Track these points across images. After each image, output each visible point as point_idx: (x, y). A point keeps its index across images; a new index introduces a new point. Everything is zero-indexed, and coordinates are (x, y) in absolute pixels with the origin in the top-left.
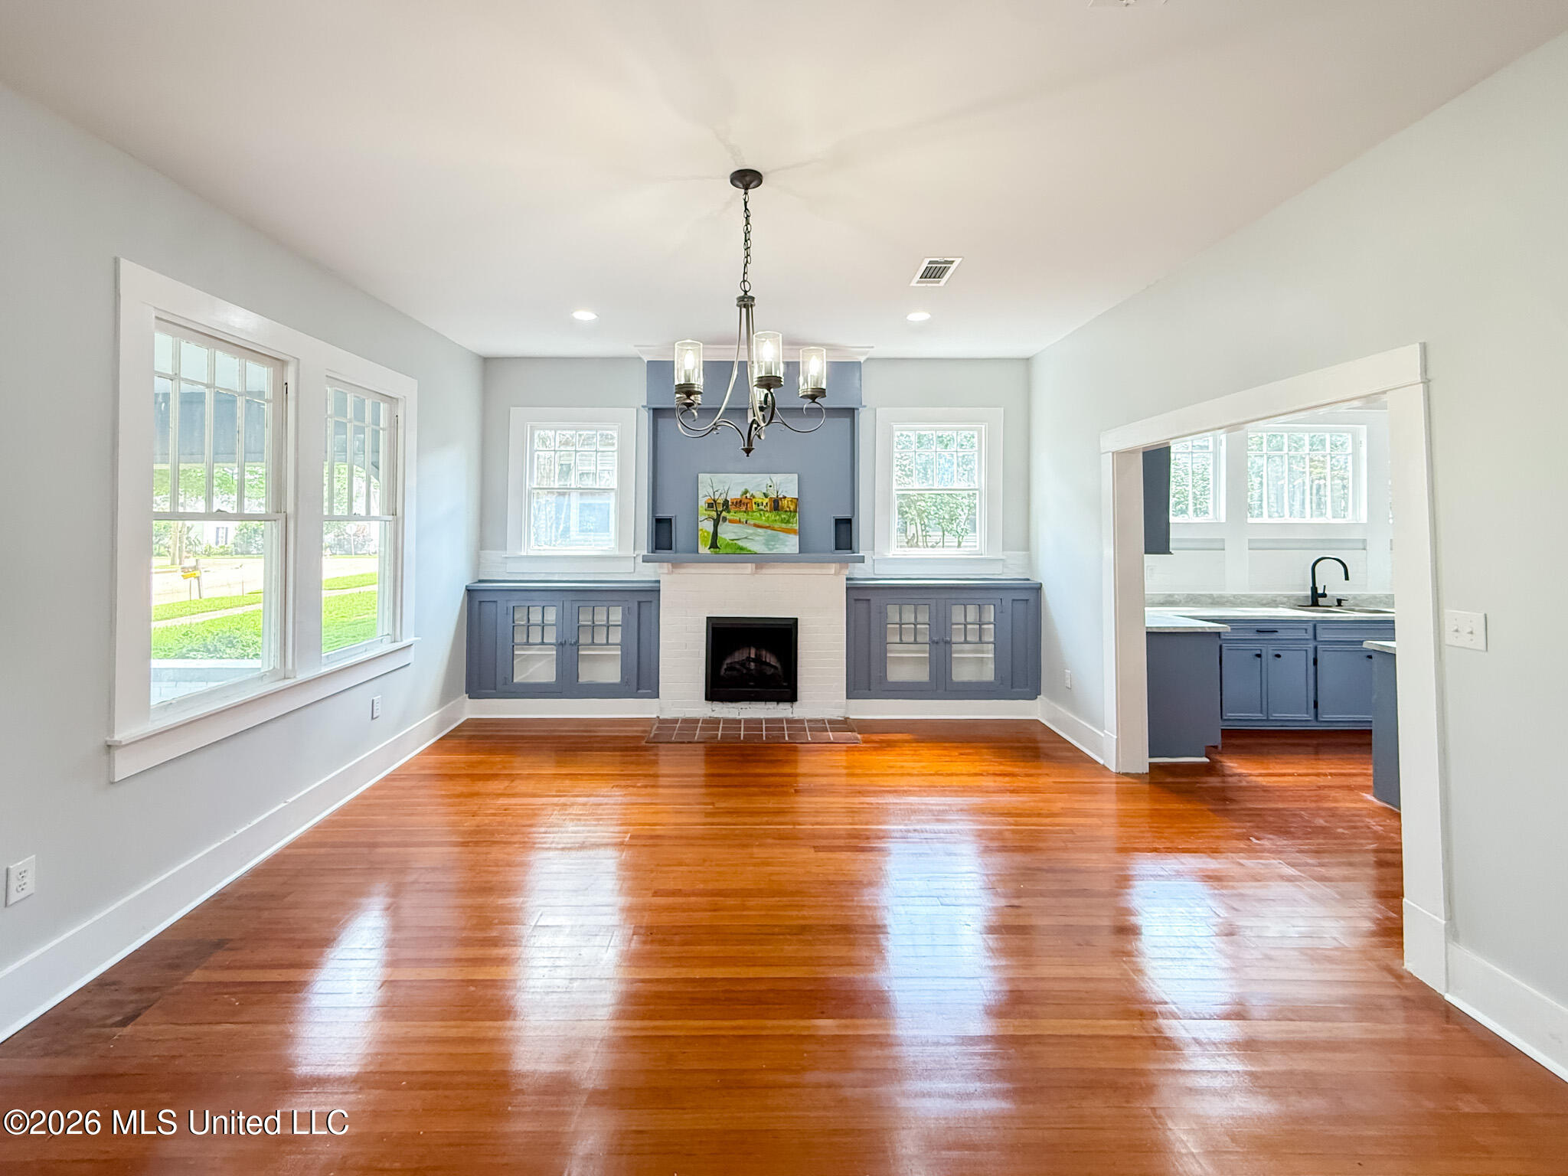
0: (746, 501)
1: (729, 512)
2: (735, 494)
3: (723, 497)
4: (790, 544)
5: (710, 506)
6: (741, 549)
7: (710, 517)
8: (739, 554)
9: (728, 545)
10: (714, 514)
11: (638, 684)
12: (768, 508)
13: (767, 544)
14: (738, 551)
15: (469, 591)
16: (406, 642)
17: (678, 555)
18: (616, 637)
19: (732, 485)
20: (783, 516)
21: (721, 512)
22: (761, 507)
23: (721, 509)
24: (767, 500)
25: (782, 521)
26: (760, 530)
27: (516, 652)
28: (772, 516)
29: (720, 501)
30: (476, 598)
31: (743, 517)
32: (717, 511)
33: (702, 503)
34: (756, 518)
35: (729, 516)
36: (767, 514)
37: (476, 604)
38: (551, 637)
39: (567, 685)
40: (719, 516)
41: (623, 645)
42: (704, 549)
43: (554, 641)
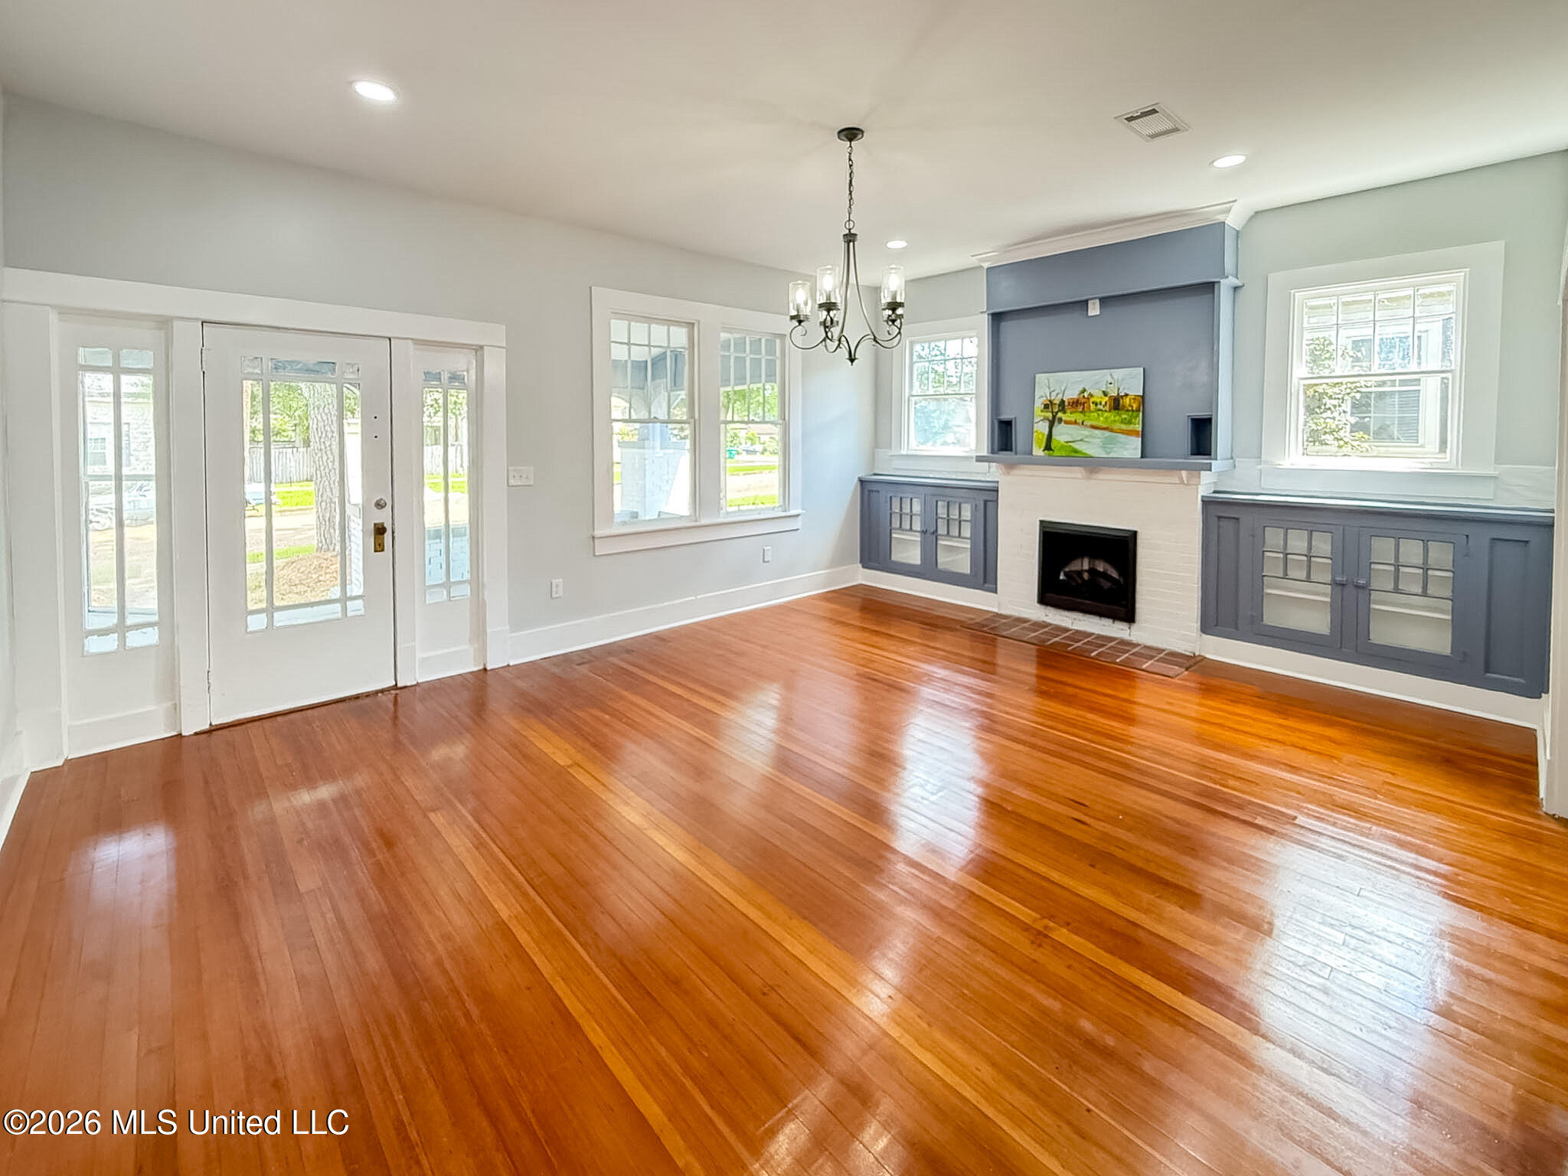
0: (1083, 400)
1: (1065, 413)
2: (1072, 394)
3: (1060, 397)
4: (1132, 448)
5: (1046, 407)
6: (1076, 451)
7: (1046, 419)
8: (1073, 458)
9: (1062, 447)
10: (1050, 415)
11: (985, 576)
12: (1107, 408)
13: (1104, 447)
14: (1073, 454)
15: (862, 482)
16: (793, 512)
17: (1017, 456)
18: (967, 532)
19: (1067, 385)
20: (1124, 416)
21: (1057, 413)
22: (1099, 407)
23: (1056, 410)
24: (1107, 399)
25: (1123, 422)
26: (1097, 432)
27: (894, 535)
28: (1112, 416)
29: (1057, 402)
30: (867, 488)
31: (1079, 417)
32: (1052, 412)
33: (1039, 405)
34: (1093, 418)
35: (1064, 417)
36: (1106, 414)
37: (866, 492)
38: (917, 526)
39: (929, 570)
40: (1054, 417)
41: (973, 539)
42: (1038, 451)
43: (919, 529)
